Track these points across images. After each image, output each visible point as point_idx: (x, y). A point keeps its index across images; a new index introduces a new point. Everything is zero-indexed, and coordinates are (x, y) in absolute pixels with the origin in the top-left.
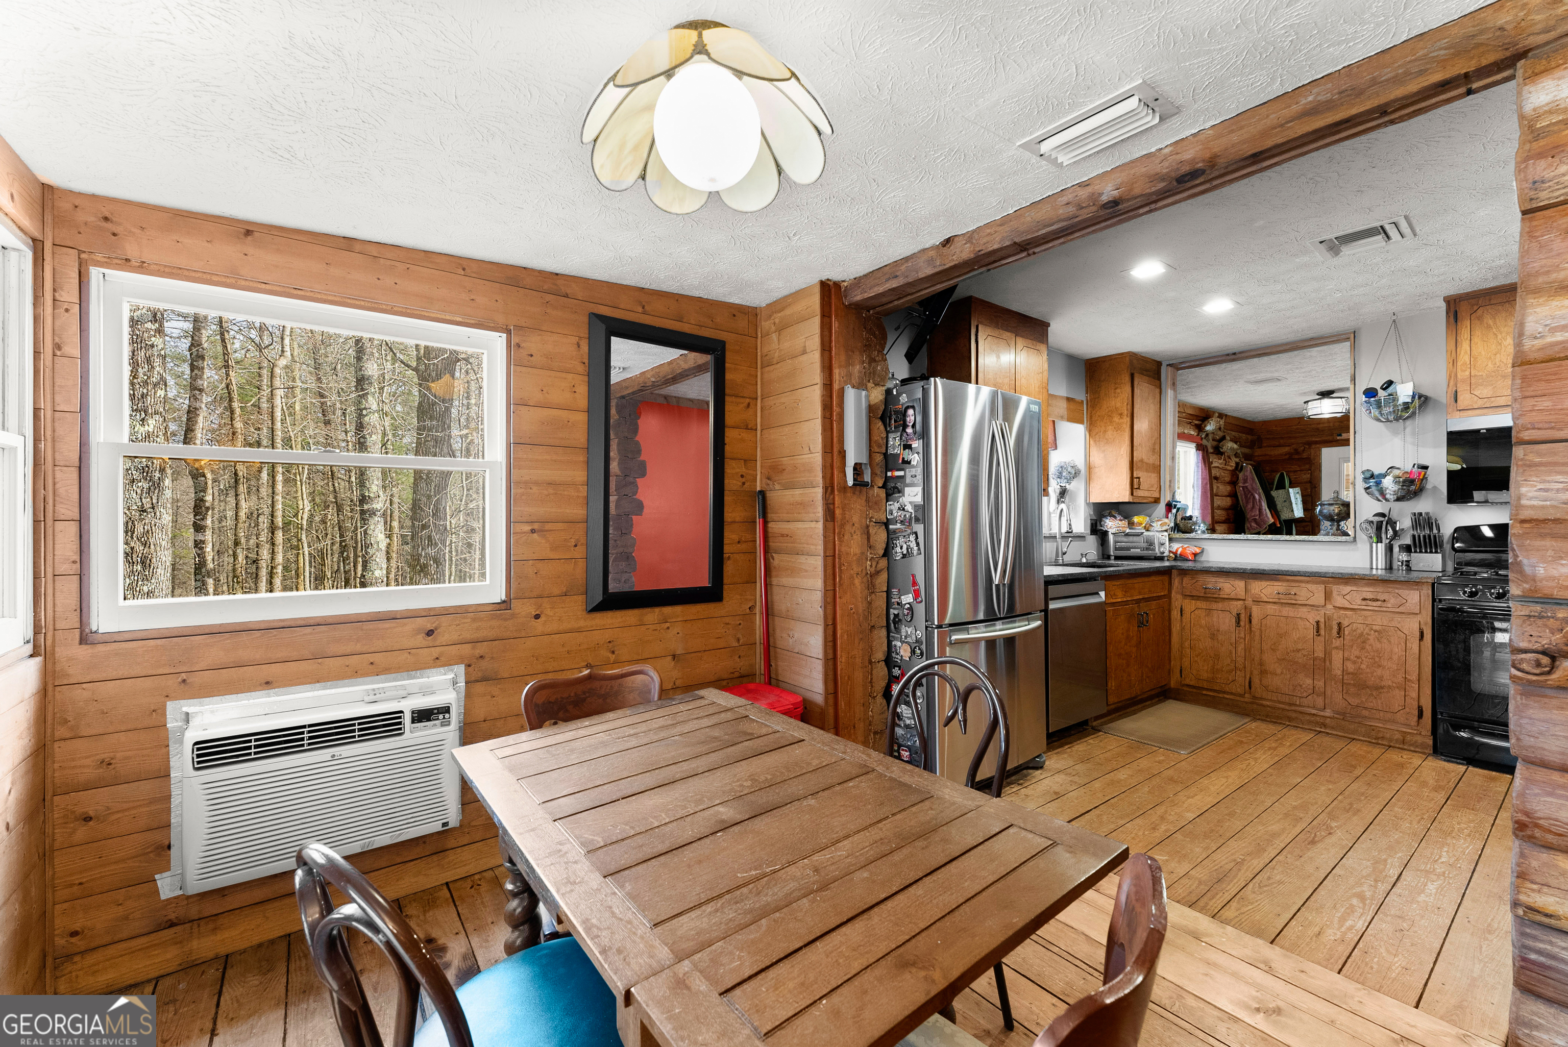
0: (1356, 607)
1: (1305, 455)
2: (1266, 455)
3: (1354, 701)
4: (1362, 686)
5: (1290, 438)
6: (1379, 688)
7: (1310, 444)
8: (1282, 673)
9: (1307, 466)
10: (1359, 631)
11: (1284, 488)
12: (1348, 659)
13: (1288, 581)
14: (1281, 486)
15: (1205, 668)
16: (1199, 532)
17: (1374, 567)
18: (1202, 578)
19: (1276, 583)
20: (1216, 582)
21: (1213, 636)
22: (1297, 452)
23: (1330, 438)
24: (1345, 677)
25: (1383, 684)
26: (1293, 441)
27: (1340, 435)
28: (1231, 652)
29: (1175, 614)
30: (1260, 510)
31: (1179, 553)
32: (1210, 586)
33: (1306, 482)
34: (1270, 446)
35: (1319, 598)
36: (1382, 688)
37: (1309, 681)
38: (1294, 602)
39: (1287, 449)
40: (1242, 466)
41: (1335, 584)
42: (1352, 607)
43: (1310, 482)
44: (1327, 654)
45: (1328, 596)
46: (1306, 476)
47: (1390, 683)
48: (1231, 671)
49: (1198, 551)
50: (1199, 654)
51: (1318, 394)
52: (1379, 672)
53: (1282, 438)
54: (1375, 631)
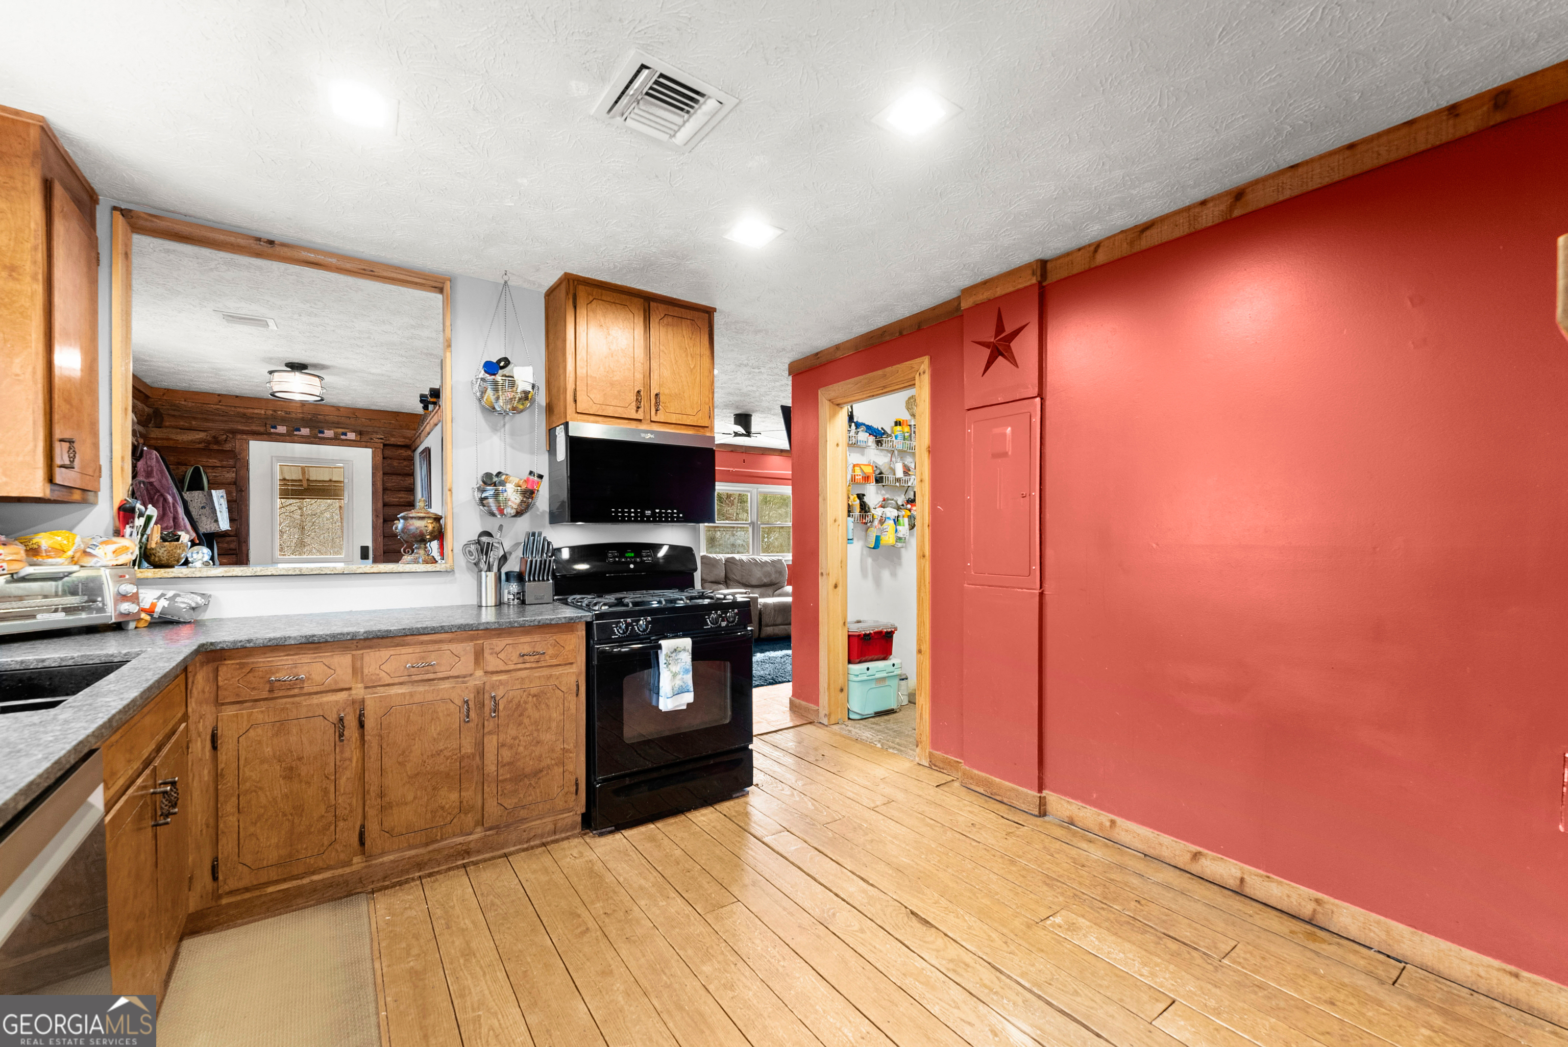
0: (512, 667)
1: (228, 447)
2: (168, 439)
3: (509, 803)
4: (519, 777)
5: (206, 420)
6: (537, 773)
7: (234, 432)
8: (415, 798)
9: (231, 462)
10: (516, 700)
11: (202, 489)
12: (503, 745)
13: (422, 643)
14: (196, 485)
15: (274, 841)
16: (198, 564)
17: (484, 604)
18: (261, 661)
19: (404, 650)
20: (295, 665)
21: (290, 774)
22: (216, 441)
23: (262, 429)
24: (501, 772)
25: (543, 764)
26: (210, 424)
27: (275, 427)
28: (326, 791)
29: (200, 748)
30: (175, 519)
31: (158, 609)
32: (283, 676)
33: (230, 484)
34: (177, 427)
35: (465, 665)
36: (541, 771)
37: (454, 796)
38: (431, 676)
39: (202, 435)
40: (142, 451)
41: (486, 638)
42: (507, 668)
43: (235, 483)
44: (480, 746)
45: (479, 656)
46: (230, 476)
47: (549, 761)
48: (326, 828)
49: (200, 600)
50: (260, 817)
51: (287, 365)
52: (538, 751)
53: (194, 418)
54: (534, 696)
